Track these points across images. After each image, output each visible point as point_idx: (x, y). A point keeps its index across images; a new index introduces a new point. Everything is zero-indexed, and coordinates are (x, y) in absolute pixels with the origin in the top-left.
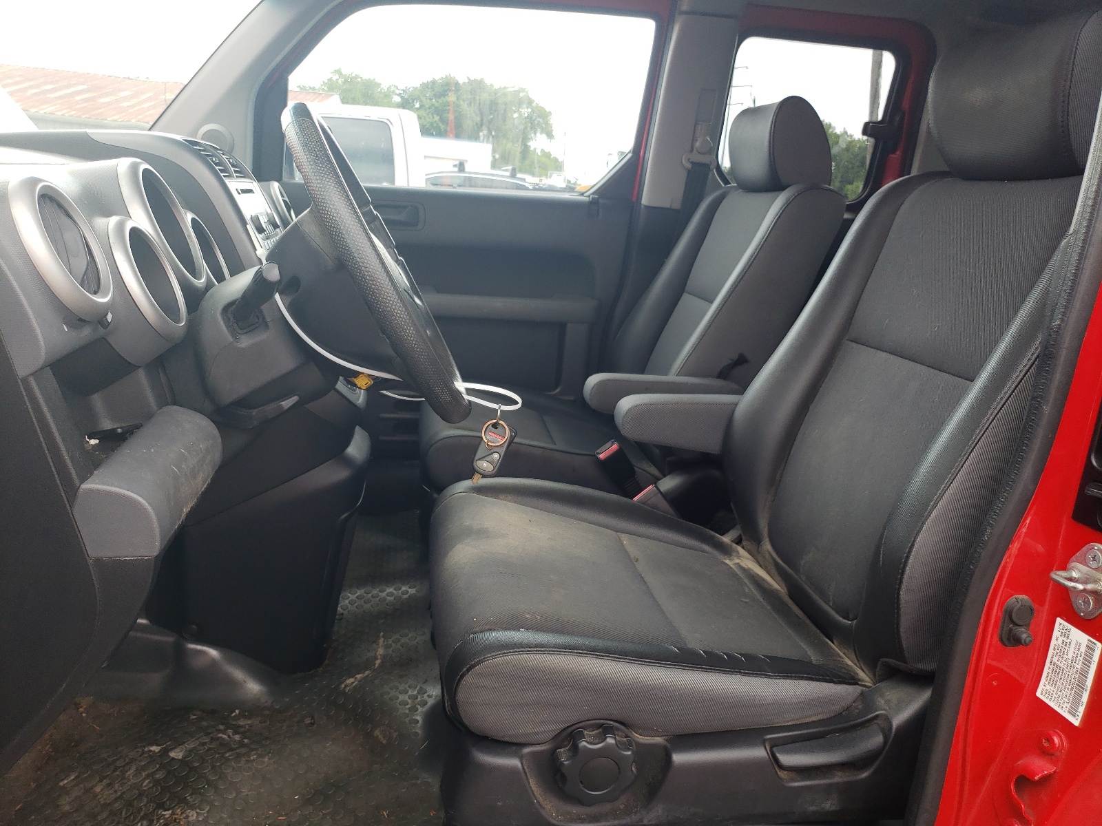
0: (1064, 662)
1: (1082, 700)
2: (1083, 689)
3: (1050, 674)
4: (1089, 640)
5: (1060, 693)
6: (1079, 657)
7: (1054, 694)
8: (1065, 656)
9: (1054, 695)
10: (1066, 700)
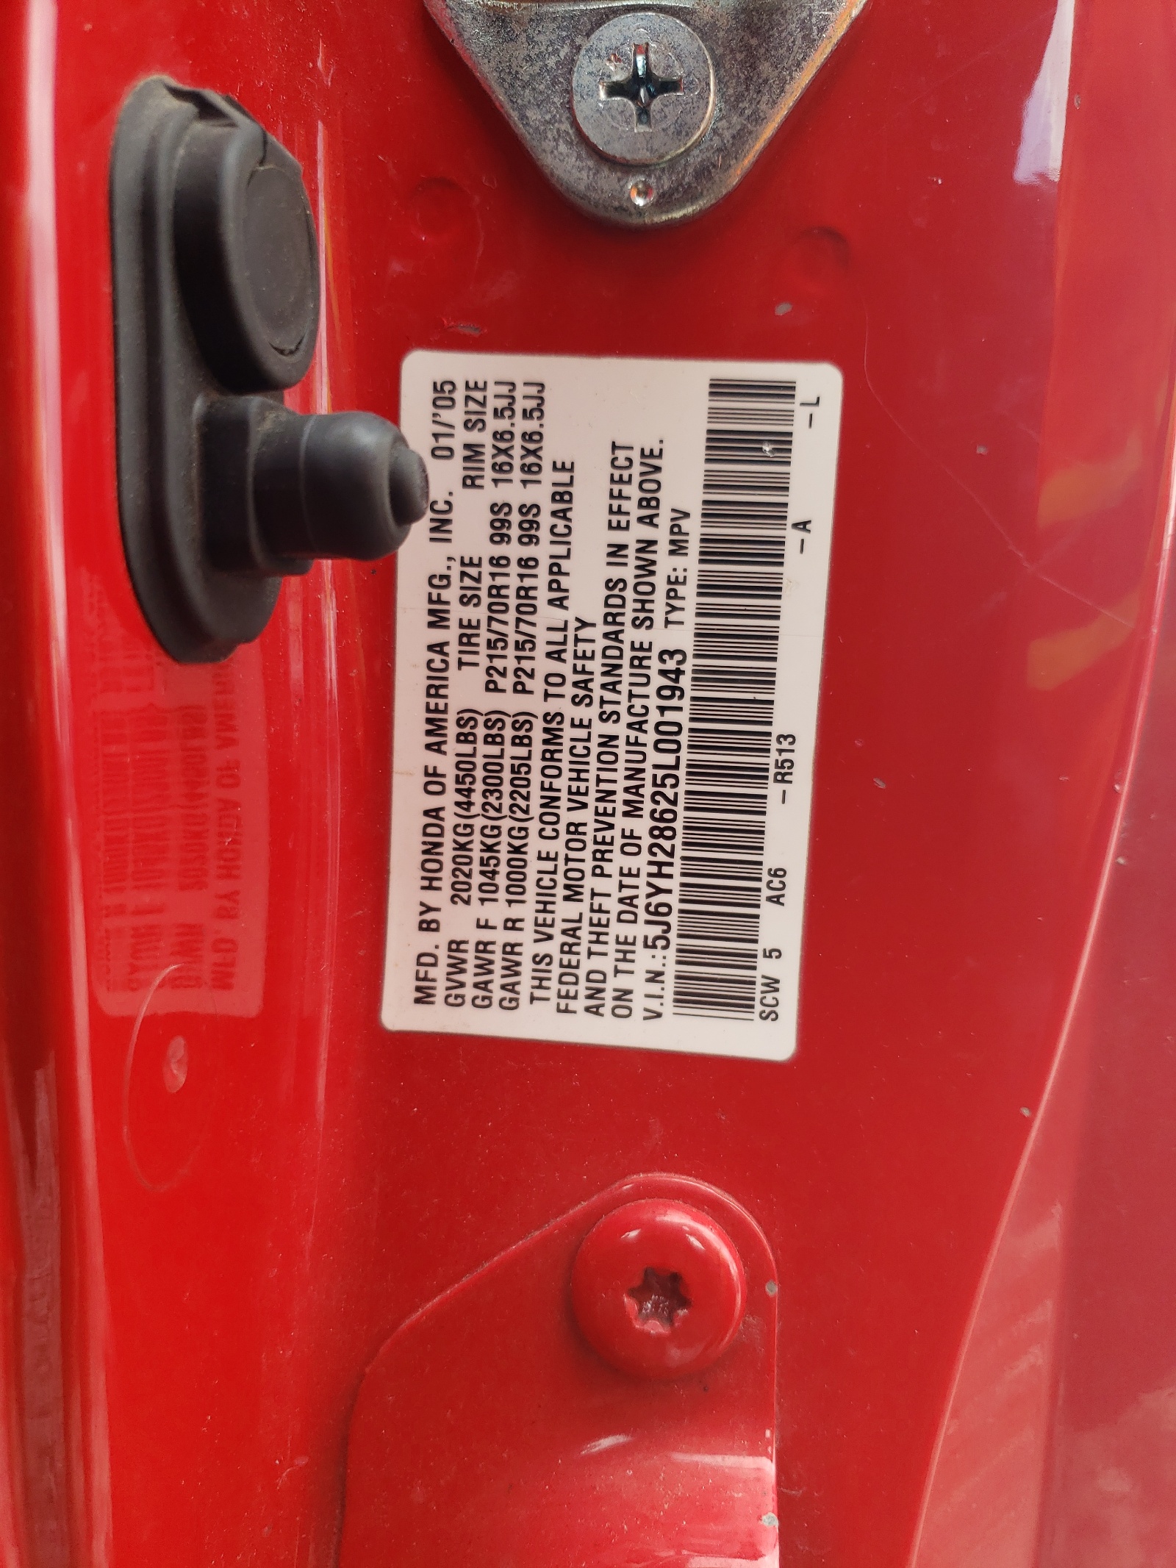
0: (543, 665)
1: (770, 859)
2: (758, 774)
3: (450, 820)
4: (719, 388)
5: (571, 910)
6: (665, 564)
7: (526, 937)
8: (547, 615)
9: (529, 949)
10: (641, 930)
